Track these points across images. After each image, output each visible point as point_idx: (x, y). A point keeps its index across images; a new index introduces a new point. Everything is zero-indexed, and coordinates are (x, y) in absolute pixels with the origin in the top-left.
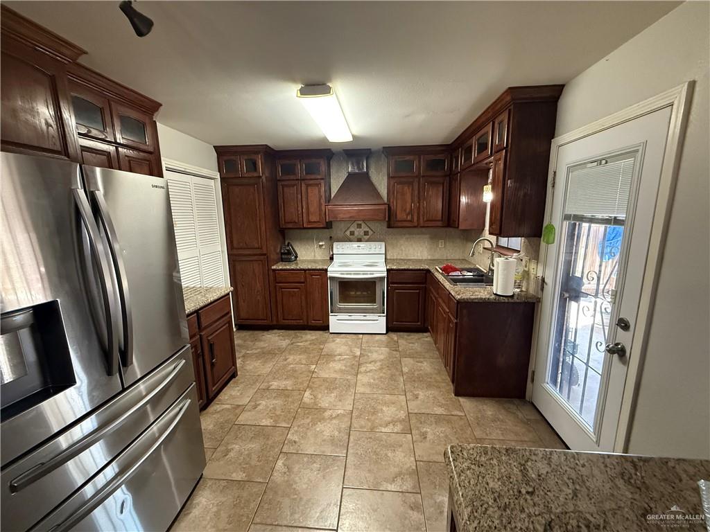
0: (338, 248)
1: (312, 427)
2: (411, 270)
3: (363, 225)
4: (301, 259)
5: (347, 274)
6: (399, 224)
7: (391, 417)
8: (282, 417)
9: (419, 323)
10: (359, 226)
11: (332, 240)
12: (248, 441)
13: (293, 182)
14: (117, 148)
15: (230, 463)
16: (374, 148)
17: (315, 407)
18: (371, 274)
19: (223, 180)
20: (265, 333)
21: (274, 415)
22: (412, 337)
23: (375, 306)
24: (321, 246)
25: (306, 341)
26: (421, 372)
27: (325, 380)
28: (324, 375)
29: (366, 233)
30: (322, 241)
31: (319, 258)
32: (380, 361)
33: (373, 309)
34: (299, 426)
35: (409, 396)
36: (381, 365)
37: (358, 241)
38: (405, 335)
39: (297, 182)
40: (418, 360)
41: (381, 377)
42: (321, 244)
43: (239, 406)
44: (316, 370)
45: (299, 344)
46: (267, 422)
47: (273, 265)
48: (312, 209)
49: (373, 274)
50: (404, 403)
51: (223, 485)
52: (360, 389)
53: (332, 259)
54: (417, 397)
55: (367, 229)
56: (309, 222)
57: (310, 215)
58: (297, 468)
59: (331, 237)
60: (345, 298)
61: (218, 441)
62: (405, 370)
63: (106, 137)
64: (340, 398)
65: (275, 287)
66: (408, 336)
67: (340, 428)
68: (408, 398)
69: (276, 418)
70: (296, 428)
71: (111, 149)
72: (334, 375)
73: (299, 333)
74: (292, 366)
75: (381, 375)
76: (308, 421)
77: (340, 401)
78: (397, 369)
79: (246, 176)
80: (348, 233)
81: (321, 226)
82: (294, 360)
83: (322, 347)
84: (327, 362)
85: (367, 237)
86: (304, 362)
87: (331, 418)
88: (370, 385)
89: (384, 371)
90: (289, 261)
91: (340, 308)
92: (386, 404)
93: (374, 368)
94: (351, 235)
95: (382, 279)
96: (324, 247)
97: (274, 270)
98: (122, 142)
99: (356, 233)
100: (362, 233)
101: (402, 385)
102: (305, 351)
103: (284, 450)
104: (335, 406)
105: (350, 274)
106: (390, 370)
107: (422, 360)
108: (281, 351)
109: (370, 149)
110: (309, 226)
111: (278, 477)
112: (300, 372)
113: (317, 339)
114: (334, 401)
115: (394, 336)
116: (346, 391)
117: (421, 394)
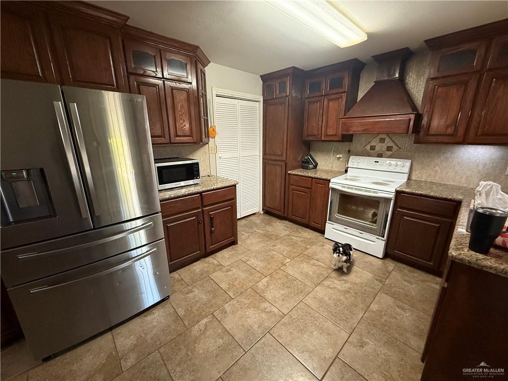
0: (354, 161)
1: (245, 308)
2: (432, 197)
3: (387, 139)
4: (321, 168)
5: (348, 188)
6: (431, 139)
7: (314, 346)
8: (235, 288)
9: (431, 263)
10: (382, 140)
11: (350, 153)
12: (204, 292)
13: (317, 99)
14: (164, 81)
15: (185, 300)
16: (413, 46)
17: (261, 294)
18: (374, 192)
19: (265, 101)
20: (279, 221)
21: (232, 283)
22: (415, 275)
23: (374, 227)
24: (339, 158)
25: (300, 237)
26: (392, 320)
27: (287, 275)
28: (290, 271)
29: (389, 149)
30: (341, 153)
31: (336, 170)
32: (352, 283)
33: (371, 229)
34: (238, 302)
35: (354, 338)
36: (350, 288)
37: (378, 157)
38: (406, 269)
39: (321, 98)
40: (401, 304)
41: (339, 300)
42: (338, 156)
43: (221, 265)
44: (287, 264)
45: (294, 238)
46: (224, 286)
47: (290, 170)
48: (330, 123)
49: (376, 193)
50: (341, 342)
51: (171, 311)
52: (309, 300)
53: (346, 171)
54: (362, 345)
55: (391, 144)
56: (327, 135)
57: (328, 128)
58: (209, 333)
59: (349, 151)
60: (343, 210)
61: (193, 281)
62: (374, 307)
63: (156, 75)
64: (285, 298)
65: (289, 187)
66: (409, 271)
67: (263, 324)
68: (350, 340)
69: (231, 286)
70: (235, 302)
71: (160, 82)
72: (297, 276)
73: (300, 228)
74: (274, 253)
75: (342, 298)
76: (247, 301)
77: (283, 300)
78: (365, 300)
79: (279, 96)
80: (368, 147)
81: (337, 139)
82: (280, 248)
83: (309, 247)
84: (302, 262)
85: (389, 153)
86: (285, 253)
87: (264, 311)
88: (321, 301)
89: (347, 295)
90: (307, 168)
91: (337, 219)
92: (322, 330)
93: (339, 287)
94: (371, 149)
95: (388, 200)
96: (341, 159)
97: (289, 174)
98: (167, 77)
99: (377, 148)
100: (384, 148)
101: (356, 321)
102: (294, 245)
103: (215, 314)
104: (276, 302)
105: (352, 188)
106: (355, 297)
107: (407, 307)
108: (277, 237)
109: (407, 48)
110: (327, 139)
111: (195, 331)
112: (275, 260)
113: (310, 239)
114: (279, 298)
115: (391, 265)
116: (295, 295)
117: (371, 346)
